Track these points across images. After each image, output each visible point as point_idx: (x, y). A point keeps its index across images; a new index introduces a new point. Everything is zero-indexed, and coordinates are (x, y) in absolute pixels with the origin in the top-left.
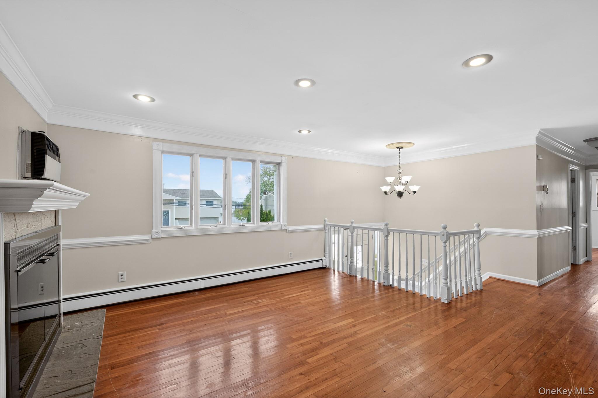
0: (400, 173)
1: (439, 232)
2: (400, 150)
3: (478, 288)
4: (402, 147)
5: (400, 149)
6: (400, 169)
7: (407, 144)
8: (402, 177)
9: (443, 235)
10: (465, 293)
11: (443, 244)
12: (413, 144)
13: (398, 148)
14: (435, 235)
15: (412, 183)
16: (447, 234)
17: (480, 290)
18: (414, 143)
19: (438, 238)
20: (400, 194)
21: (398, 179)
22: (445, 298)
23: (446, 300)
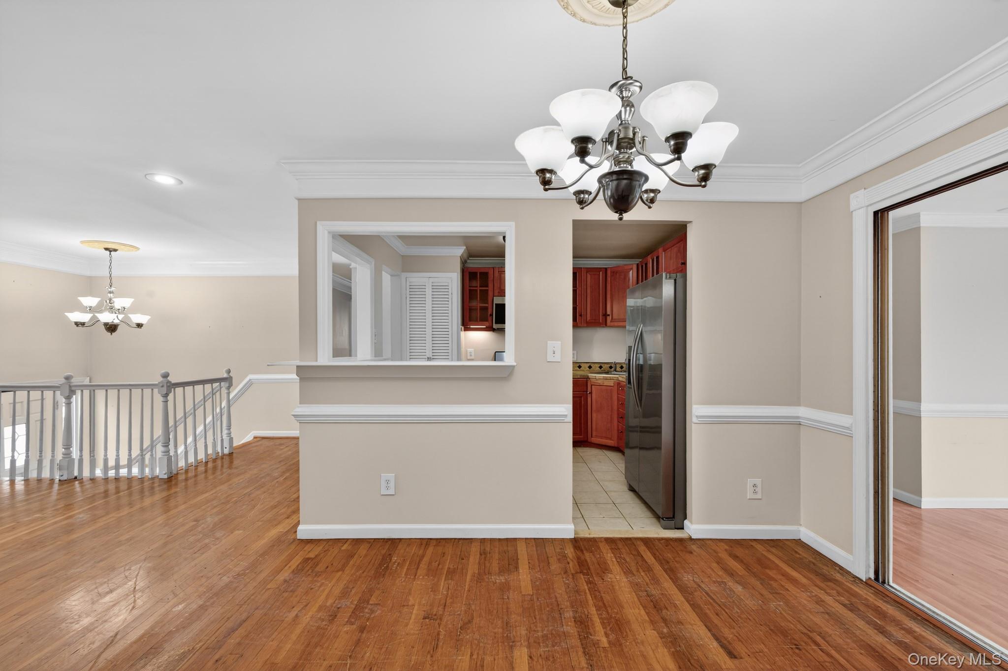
0: (110, 292)
1: (157, 383)
2: (110, 254)
3: (226, 451)
4: (115, 250)
5: (110, 251)
6: (111, 286)
7: (123, 247)
8: (114, 300)
9: (162, 386)
10: (204, 462)
11: (162, 399)
12: (138, 249)
13: (106, 249)
14: (152, 386)
15: (134, 309)
16: (168, 384)
17: (230, 453)
18: (139, 247)
19: (156, 391)
20: (112, 328)
21: (106, 302)
22: (164, 472)
23: (165, 474)
